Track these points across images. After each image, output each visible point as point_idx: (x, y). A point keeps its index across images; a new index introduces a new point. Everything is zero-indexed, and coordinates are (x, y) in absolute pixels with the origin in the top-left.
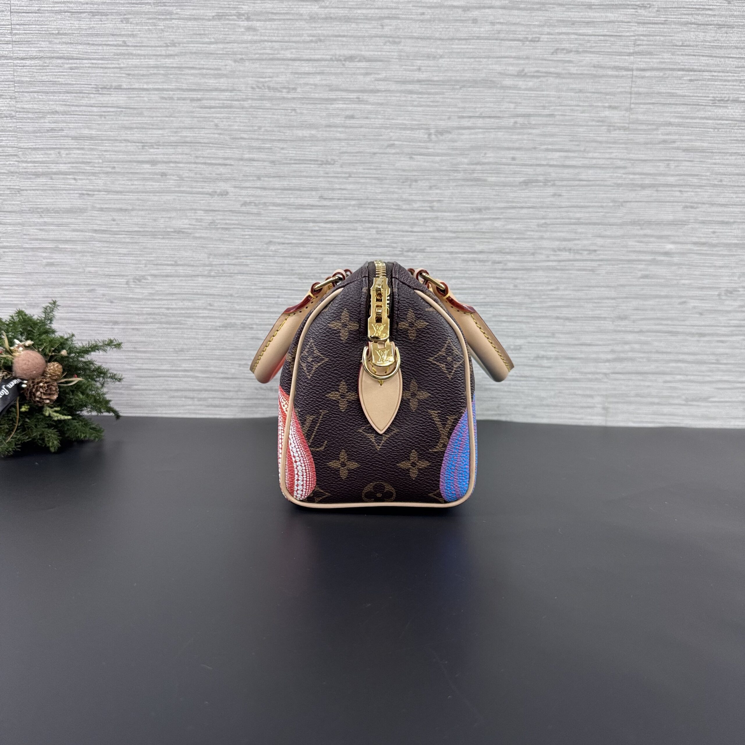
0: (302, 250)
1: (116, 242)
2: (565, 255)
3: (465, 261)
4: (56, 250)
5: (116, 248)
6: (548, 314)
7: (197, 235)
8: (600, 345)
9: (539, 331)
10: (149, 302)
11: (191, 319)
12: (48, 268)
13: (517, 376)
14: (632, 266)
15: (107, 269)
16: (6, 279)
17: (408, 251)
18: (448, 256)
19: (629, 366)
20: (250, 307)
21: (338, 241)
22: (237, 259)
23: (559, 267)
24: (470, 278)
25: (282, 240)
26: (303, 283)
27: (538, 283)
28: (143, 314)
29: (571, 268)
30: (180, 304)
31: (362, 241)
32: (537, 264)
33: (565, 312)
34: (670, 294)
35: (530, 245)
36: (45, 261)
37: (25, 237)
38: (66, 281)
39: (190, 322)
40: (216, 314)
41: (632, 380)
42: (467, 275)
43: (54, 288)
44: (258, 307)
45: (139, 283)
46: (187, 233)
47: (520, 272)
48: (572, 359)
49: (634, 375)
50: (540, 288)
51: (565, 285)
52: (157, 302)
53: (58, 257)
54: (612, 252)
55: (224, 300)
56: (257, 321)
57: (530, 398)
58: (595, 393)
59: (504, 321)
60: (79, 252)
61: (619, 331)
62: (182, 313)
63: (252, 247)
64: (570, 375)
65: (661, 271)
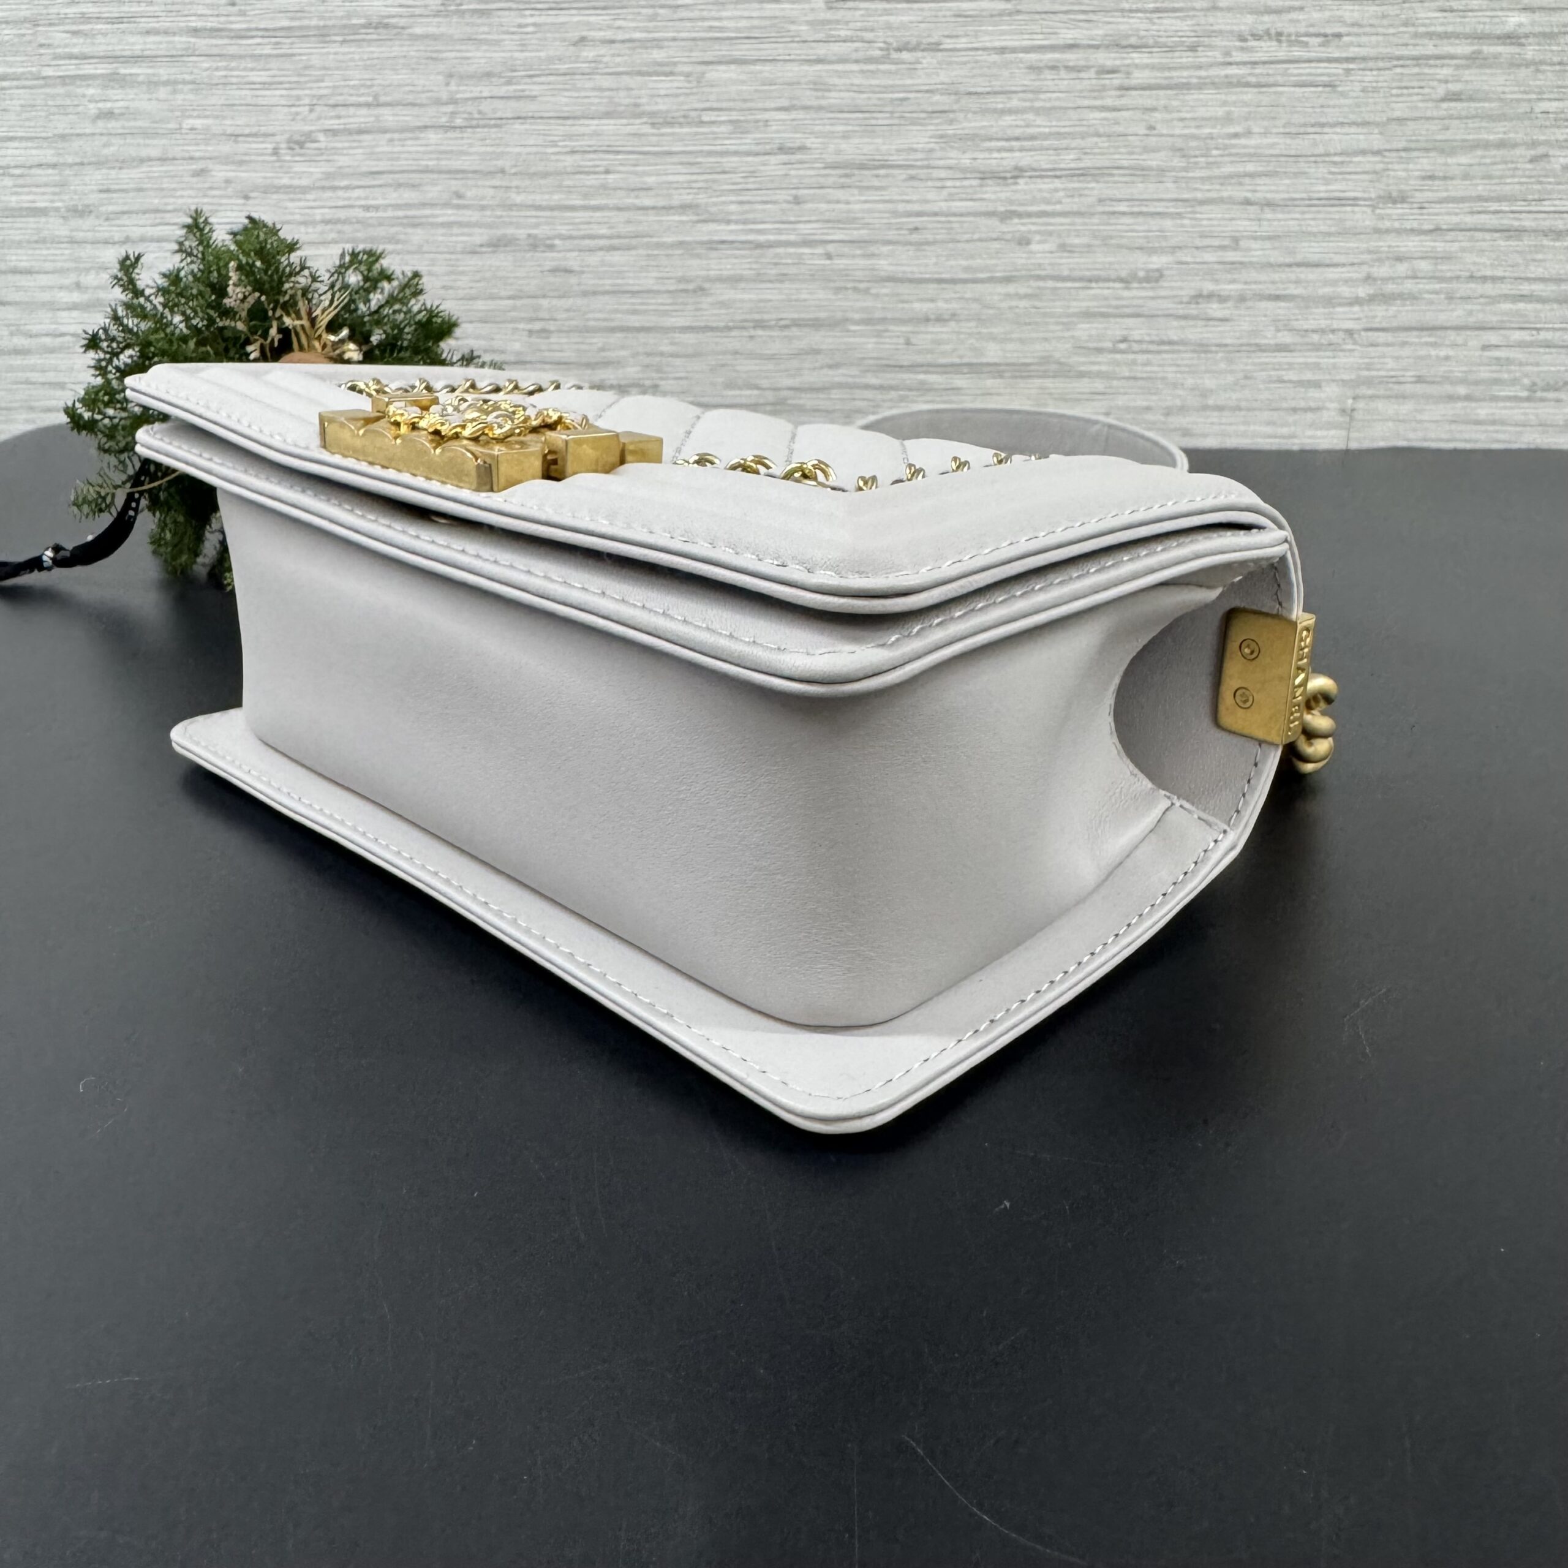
0: (658, 55)
1: (241, 57)
2: (1267, 49)
3: (1033, 68)
4: (114, 80)
5: (245, 69)
6: (1225, 194)
7: (418, 30)
8: (1344, 265)
9: (1203, 236)
10: (329, 194)
11: (419, 231)
12: (101, 124)
13: (1152, 342)
14: (1426, 70)
15: (228, 122)
16: (13, 153)
17: (899, 50)
18: (995, 58)
19: (1406, 314)
20: (547, 197)
21: (738, 30)
22: (509, 82)
23: (1253, 80)
24: (1048, 111)
25: (608, 34)
26: (662, 135)
27: (1204, 119)
28: (314, 223)
29: (1280, 79)
30: (393, 197)
31: (793, 27)
32: (1203, 73)
33: (1265, 189)
34: (1512, 135)
35: (1185, 26)
36: (93, 109)
37: (42, 51)
38: (144, 153)
39: (417, 236)
40: (473, 216)
41: (1411, 344)
42: (1037, 104)
43: (120, 168)
44: (563, 196)
45: (298, 150)
46: (395, 27)
47: (1162, 93)
48: (1277, 298)
49: (1415, 333)
50: (1207, 131)
51: (1266, 123)
52: (341, 193)
53: (119, 99)
54: (1380, 38)
55: (488, 183)
56: (563, 230)
57: (1181, 392)
58: (1327, 377)
59: (1124, 214)
60: (166, 83)
61: (1388, 231)
62: (398, 218)
63: (542, 54)
64: (1270, 337)
65: (1495, 81)
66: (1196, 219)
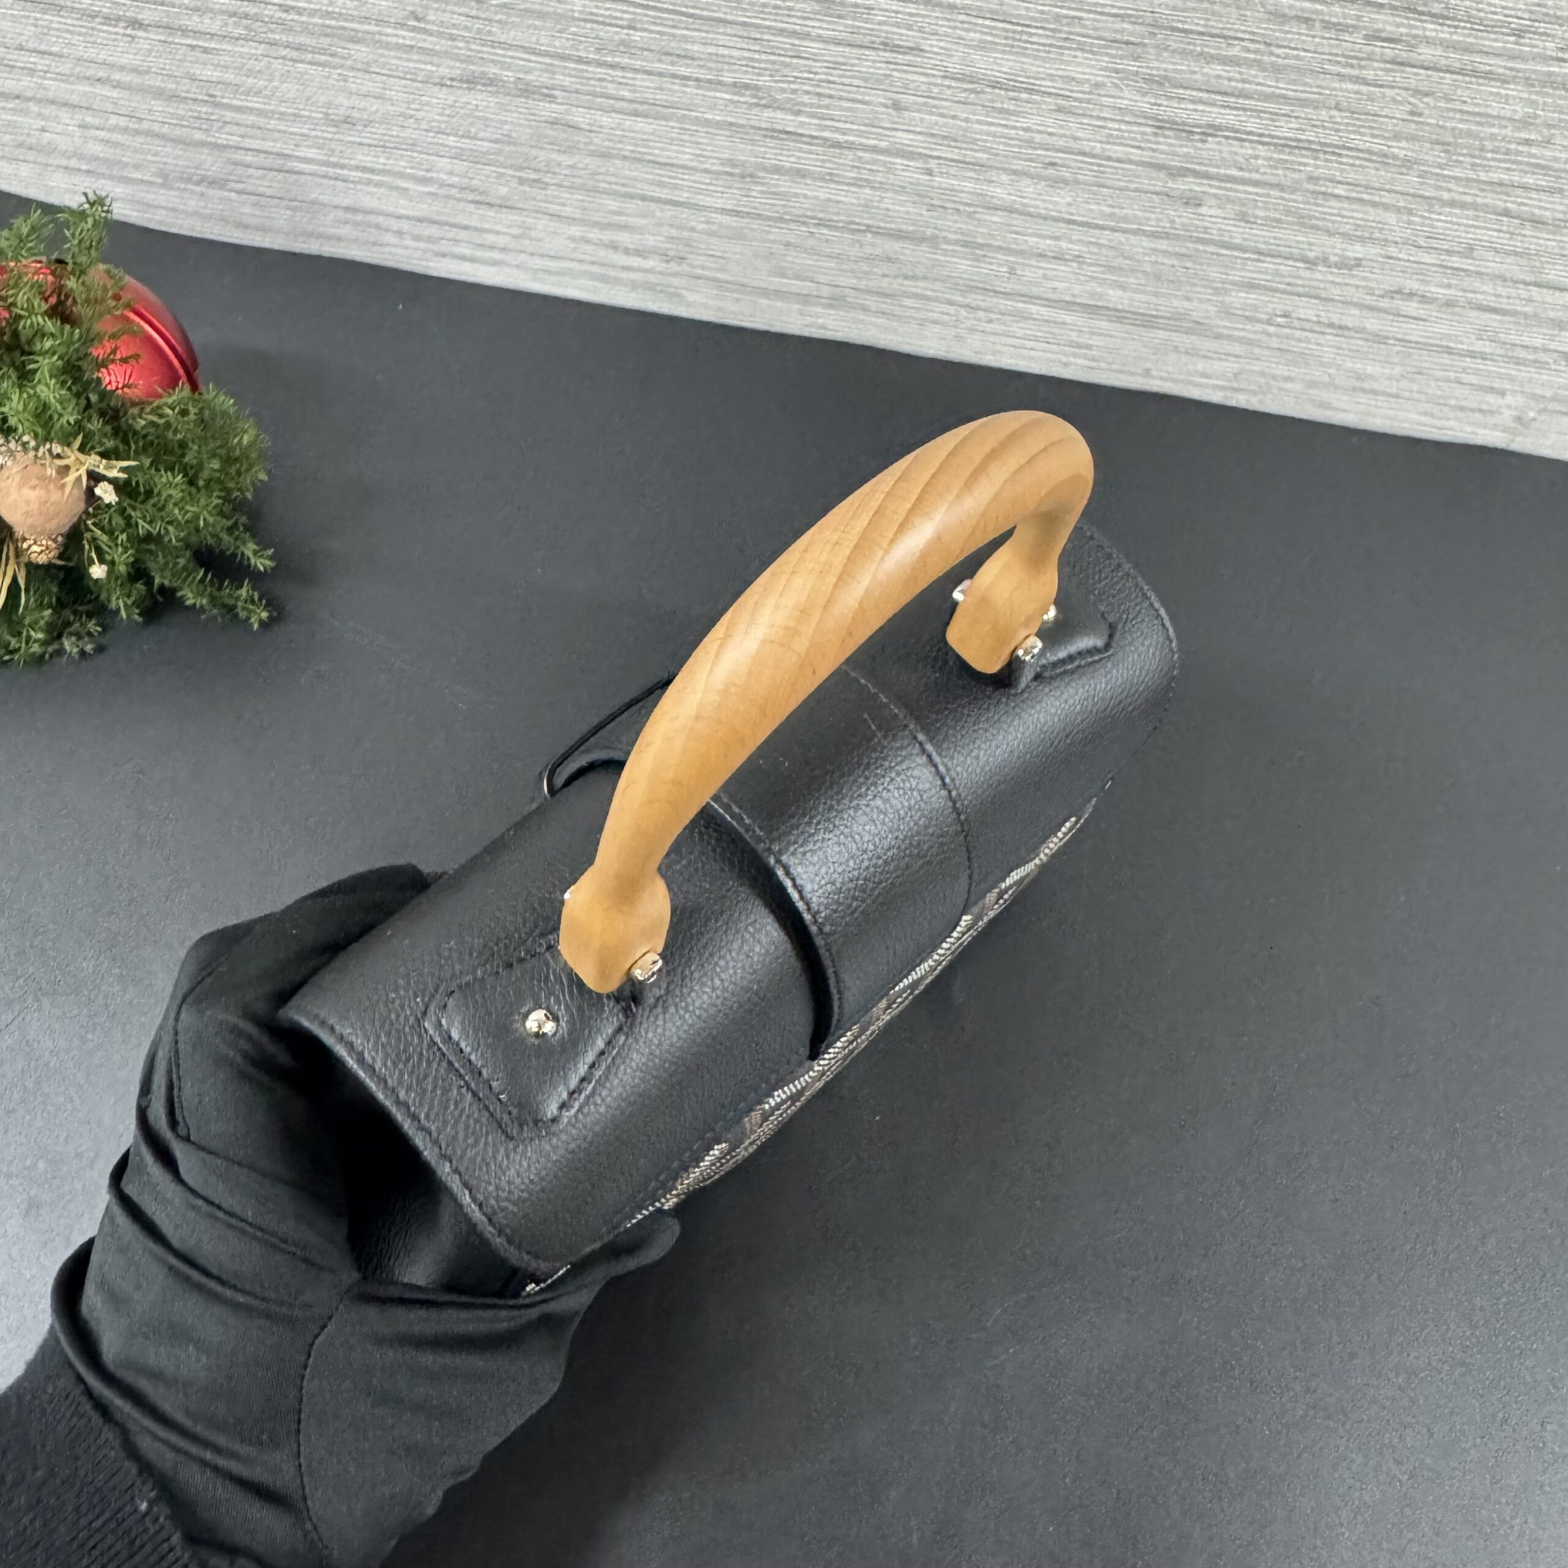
66: (1429, 218)
